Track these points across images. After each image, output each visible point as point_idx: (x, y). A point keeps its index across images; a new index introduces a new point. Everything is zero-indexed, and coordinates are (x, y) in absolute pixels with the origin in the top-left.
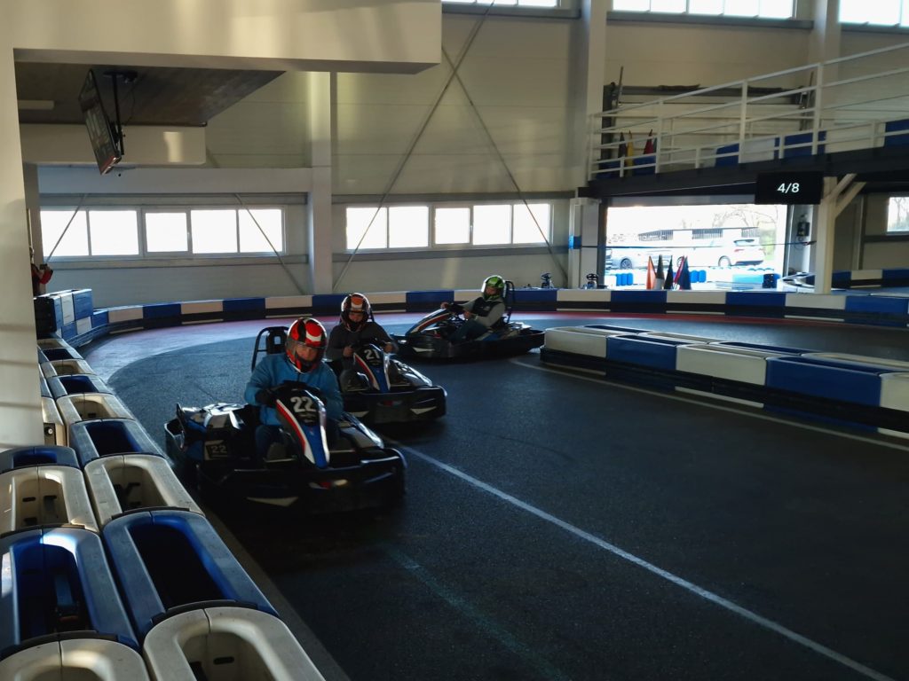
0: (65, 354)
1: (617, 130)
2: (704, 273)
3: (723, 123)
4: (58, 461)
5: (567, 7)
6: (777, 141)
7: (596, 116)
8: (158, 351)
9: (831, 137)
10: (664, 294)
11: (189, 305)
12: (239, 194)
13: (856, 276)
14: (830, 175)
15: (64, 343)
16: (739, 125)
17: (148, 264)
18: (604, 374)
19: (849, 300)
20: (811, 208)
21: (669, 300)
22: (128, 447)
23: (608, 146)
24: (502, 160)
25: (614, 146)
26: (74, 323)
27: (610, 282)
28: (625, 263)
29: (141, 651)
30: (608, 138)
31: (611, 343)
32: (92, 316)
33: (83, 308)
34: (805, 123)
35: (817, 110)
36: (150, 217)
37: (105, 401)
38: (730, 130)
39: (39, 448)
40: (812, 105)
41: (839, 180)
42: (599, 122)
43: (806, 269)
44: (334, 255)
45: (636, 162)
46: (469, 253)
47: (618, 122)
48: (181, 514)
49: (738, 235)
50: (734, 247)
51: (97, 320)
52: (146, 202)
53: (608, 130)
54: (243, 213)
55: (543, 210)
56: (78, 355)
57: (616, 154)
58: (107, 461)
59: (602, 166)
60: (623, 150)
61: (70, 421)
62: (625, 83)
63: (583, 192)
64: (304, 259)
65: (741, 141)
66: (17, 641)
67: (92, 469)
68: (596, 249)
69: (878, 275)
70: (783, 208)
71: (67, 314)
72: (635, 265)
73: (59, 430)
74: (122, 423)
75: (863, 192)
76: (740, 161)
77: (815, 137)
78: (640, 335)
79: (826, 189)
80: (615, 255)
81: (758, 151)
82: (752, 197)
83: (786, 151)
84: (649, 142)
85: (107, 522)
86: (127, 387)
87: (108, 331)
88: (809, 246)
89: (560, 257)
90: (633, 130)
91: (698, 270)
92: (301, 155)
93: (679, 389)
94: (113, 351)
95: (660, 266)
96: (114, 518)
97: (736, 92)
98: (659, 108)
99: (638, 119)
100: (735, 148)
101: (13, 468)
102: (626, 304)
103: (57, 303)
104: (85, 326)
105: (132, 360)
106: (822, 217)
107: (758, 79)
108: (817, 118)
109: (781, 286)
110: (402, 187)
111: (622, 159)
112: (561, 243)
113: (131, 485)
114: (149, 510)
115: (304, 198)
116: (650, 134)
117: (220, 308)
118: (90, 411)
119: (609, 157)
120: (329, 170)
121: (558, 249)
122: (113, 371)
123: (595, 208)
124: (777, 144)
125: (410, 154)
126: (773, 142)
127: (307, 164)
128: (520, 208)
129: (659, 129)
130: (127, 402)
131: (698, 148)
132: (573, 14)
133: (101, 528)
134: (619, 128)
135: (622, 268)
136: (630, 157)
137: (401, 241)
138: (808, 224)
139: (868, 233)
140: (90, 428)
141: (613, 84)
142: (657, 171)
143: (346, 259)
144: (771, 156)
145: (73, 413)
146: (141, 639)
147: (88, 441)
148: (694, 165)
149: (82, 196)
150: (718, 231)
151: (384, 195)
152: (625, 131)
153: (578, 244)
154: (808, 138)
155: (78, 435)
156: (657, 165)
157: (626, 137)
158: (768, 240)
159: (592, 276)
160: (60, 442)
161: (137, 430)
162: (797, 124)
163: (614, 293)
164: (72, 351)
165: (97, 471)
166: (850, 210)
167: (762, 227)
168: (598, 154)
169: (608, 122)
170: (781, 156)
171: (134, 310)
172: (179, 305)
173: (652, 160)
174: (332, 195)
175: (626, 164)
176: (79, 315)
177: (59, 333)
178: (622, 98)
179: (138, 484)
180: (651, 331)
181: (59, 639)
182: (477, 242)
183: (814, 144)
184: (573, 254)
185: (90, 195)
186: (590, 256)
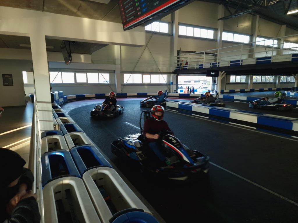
0: (57, 107)
1: (180, 60)
2: (197, 90)
3: (200, 59)
4: (58, 133)
5: (170, 33)
6: (211, 64)
7: (176, 57)
8: (80, 106)
9: (220, 64)
10: (189, 94)
11: (87, 95)
12: (99, 70)
13: (225, 91)
14: (220, 71)
15: (56, 104)
16: (203, 60)
17: (77, 85)
18: (178, 111)
19: (224, 96)
20: (216, 78)
21: (190, 95)
22: (75, 130)
23: (178, 63)
24: (157, 65)
25: (179, 63)
26: (59, 100)
27: (179, 92)
28: (181, 87)
29: (82, 178)
30: (178, 61)
31: (179, 105)
32: (63, 98)
33: (61, 95)
34: (216, 60)
35: (218, 58)
36: (77, 74)
37: (68, 119)
38: (202, 61)
39: (53, 131)
40: (217, 57)
41: (222, 72)
42: (176, 58)
43: (216, 89)
44: (121, 84)
45: (184, 67)
46: (150, 85)
47: (180, 58)
48: (89, 146)
49: (203, 82)
50: (202, 84)
51: (64, 99)
52: (76, 71)
53: (178, 60)
54: (100, 74)
55: (165, 76)
56: (60, 108)
57: (180, 65)
58: (70, 134)
59: (177, 67)
60: (181, 64)
61: (60, 124)
62: (182, 50)
63: (173, 73)
64: (114, 85)
65: (204, 63)
66: (51, 178)
67: (66, 136)
68: (176, 85)
69: (228, 91)
70: (211, 77)
71: (57, 97)
72: (183, 88)
73: (57, 126)
74: (73, 124)
75: (226, 74)
76: (204, 68)
77: (217, 63)
78: (185, 103)
79: (219, 74)
80: (179, 86)
81: (207, 66)
82: (206, 75)
83: (212, 66)
84: (186, 63)
85: (71, 148)
86: (73, 115)
87: (67, 101)
88: (216, 85)
89: (169, 86)
90: (183, 60)
91: (196, 89)
92: (114, 62)
93: (192, 114)
94: (69, 106)
95: (188, 88)
96: (73, 147)
97: (203, 53)
98: (189, 56)
99: (184, 58)
100: (203, 65)
101: (46, 136)
102: (182, 96)
103: (54, 95)
104: (61, 100)
105: (74, 108)
106: (219, 79)
107: (207, 51)
108: (218, 59)
109: (211, 93)
110: (135, 70)
111: (181, 66)
112: (169, 83)
113: (76, 139)
114: (81, 145)
115: (114, 71)
116: (186, 61)
117: (95, 96)
118: (64, 121)
119: (179, 65)
120: (120, 66)
121: (169, 85)
122: (69, 111)
123: (176, 76)
124: (210, 65)
125: (137, 63)
126: (210, 64)
127: (115, 64)
128: (161, 75)
129: (188, 60)
130: (73, 118)
131: (196, 64)
132: (171, 35)
133: (70, 150)
134: (180, 59)
135: (181, 88)
136: (183, 66)
137: (136, 82)
138: (216, 81)
139: (227, 82)
140: (65, 126)
141: (179, 50)
142: (188, 69)
143: (124, 85)
144: (209, 67)
145: (60, 122)
146: (82, 175)
147: (65, 129)
148: (195, 68)
149: (60, 69)
150: (199, 81)
151: (132, 72)
152: (181, 60)
153: (172, 84)
154: (216, 63)
155: (62, 128)
156: (188, 68)
157: (182, 61)
158: (209, 83)
159: (175, 90)
160: (57, 129)
161: (76, 126)
162: (214, 60)
163: (180, 94)
164: (59, 106)
165: (68, 136)
166: (224, 78)
167: (207, 81)
168: (176, 65)
169: (178, 58)
170: (211, 67)
171: (74, 96)
172: (85, 95)
173: (187, 66)
174: (121, 71)
175: (182, 67)
176: (60, 98)
177: (55, 102)
178: (181, 53)
179: (77, 139)
180: (187, 102)
181: (62, 177)
182: (152, 83)
183: (217, 65)
184: (171, 85)
185: (62, 69)
186: (175, 86)
